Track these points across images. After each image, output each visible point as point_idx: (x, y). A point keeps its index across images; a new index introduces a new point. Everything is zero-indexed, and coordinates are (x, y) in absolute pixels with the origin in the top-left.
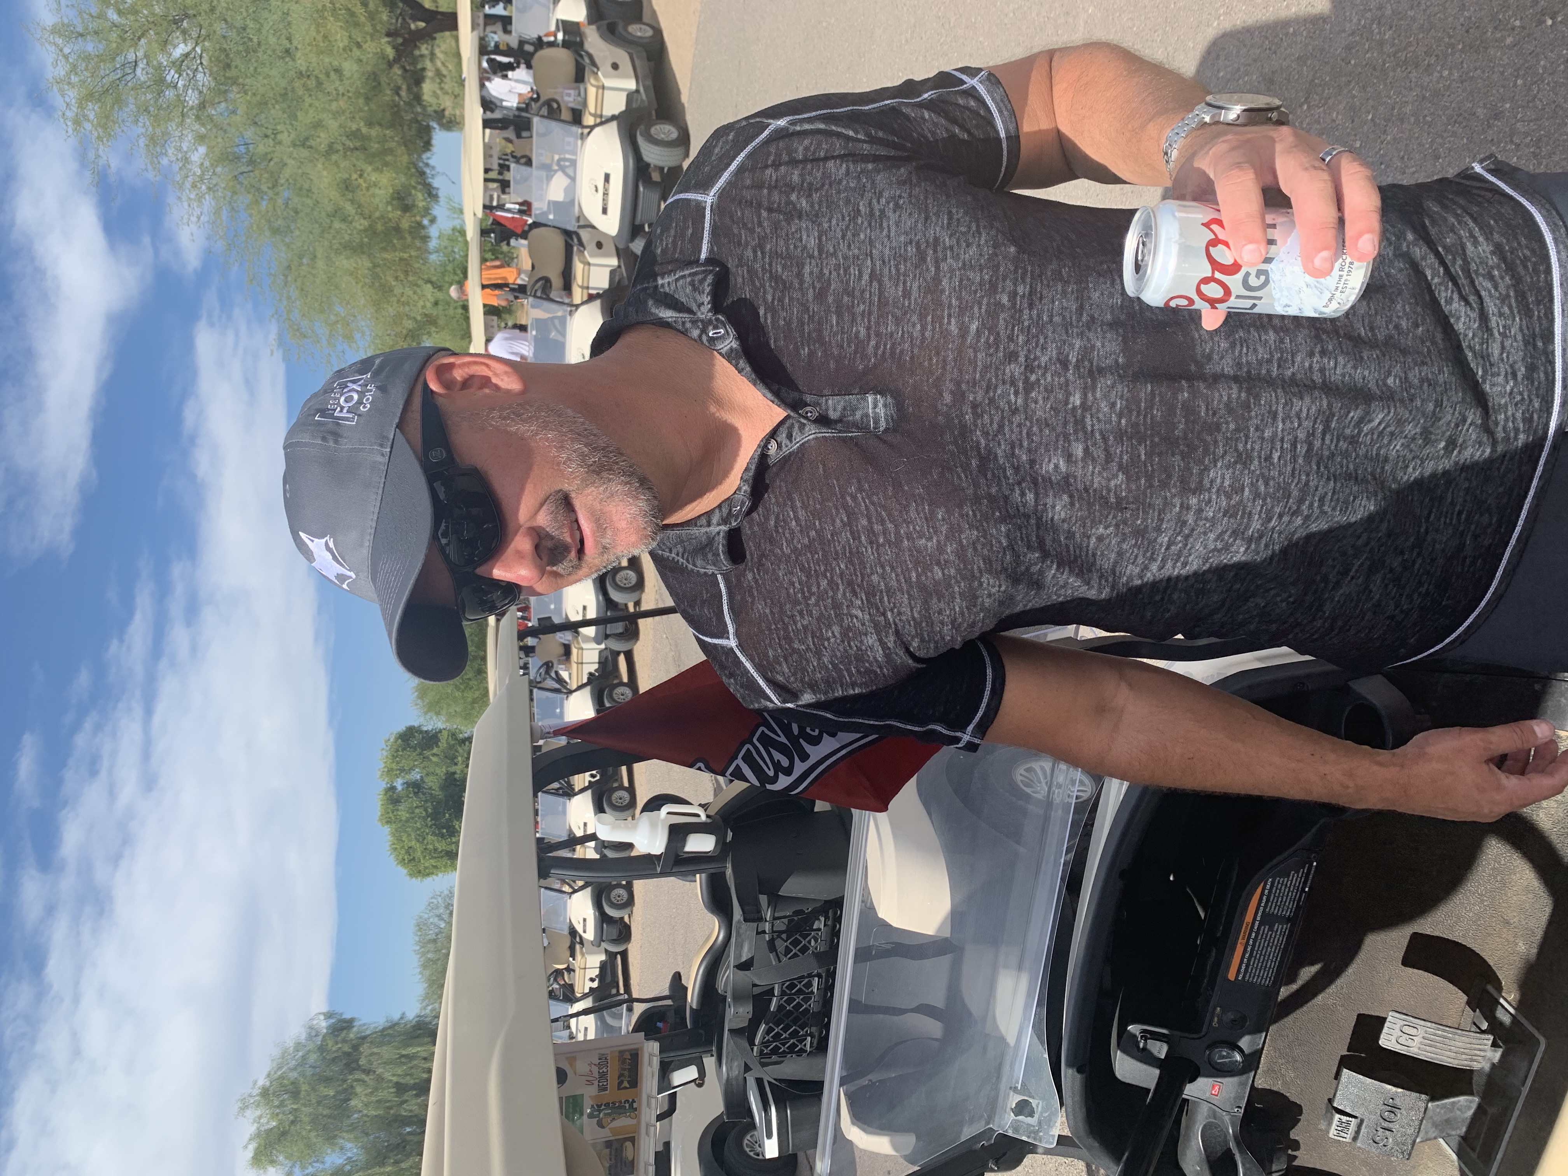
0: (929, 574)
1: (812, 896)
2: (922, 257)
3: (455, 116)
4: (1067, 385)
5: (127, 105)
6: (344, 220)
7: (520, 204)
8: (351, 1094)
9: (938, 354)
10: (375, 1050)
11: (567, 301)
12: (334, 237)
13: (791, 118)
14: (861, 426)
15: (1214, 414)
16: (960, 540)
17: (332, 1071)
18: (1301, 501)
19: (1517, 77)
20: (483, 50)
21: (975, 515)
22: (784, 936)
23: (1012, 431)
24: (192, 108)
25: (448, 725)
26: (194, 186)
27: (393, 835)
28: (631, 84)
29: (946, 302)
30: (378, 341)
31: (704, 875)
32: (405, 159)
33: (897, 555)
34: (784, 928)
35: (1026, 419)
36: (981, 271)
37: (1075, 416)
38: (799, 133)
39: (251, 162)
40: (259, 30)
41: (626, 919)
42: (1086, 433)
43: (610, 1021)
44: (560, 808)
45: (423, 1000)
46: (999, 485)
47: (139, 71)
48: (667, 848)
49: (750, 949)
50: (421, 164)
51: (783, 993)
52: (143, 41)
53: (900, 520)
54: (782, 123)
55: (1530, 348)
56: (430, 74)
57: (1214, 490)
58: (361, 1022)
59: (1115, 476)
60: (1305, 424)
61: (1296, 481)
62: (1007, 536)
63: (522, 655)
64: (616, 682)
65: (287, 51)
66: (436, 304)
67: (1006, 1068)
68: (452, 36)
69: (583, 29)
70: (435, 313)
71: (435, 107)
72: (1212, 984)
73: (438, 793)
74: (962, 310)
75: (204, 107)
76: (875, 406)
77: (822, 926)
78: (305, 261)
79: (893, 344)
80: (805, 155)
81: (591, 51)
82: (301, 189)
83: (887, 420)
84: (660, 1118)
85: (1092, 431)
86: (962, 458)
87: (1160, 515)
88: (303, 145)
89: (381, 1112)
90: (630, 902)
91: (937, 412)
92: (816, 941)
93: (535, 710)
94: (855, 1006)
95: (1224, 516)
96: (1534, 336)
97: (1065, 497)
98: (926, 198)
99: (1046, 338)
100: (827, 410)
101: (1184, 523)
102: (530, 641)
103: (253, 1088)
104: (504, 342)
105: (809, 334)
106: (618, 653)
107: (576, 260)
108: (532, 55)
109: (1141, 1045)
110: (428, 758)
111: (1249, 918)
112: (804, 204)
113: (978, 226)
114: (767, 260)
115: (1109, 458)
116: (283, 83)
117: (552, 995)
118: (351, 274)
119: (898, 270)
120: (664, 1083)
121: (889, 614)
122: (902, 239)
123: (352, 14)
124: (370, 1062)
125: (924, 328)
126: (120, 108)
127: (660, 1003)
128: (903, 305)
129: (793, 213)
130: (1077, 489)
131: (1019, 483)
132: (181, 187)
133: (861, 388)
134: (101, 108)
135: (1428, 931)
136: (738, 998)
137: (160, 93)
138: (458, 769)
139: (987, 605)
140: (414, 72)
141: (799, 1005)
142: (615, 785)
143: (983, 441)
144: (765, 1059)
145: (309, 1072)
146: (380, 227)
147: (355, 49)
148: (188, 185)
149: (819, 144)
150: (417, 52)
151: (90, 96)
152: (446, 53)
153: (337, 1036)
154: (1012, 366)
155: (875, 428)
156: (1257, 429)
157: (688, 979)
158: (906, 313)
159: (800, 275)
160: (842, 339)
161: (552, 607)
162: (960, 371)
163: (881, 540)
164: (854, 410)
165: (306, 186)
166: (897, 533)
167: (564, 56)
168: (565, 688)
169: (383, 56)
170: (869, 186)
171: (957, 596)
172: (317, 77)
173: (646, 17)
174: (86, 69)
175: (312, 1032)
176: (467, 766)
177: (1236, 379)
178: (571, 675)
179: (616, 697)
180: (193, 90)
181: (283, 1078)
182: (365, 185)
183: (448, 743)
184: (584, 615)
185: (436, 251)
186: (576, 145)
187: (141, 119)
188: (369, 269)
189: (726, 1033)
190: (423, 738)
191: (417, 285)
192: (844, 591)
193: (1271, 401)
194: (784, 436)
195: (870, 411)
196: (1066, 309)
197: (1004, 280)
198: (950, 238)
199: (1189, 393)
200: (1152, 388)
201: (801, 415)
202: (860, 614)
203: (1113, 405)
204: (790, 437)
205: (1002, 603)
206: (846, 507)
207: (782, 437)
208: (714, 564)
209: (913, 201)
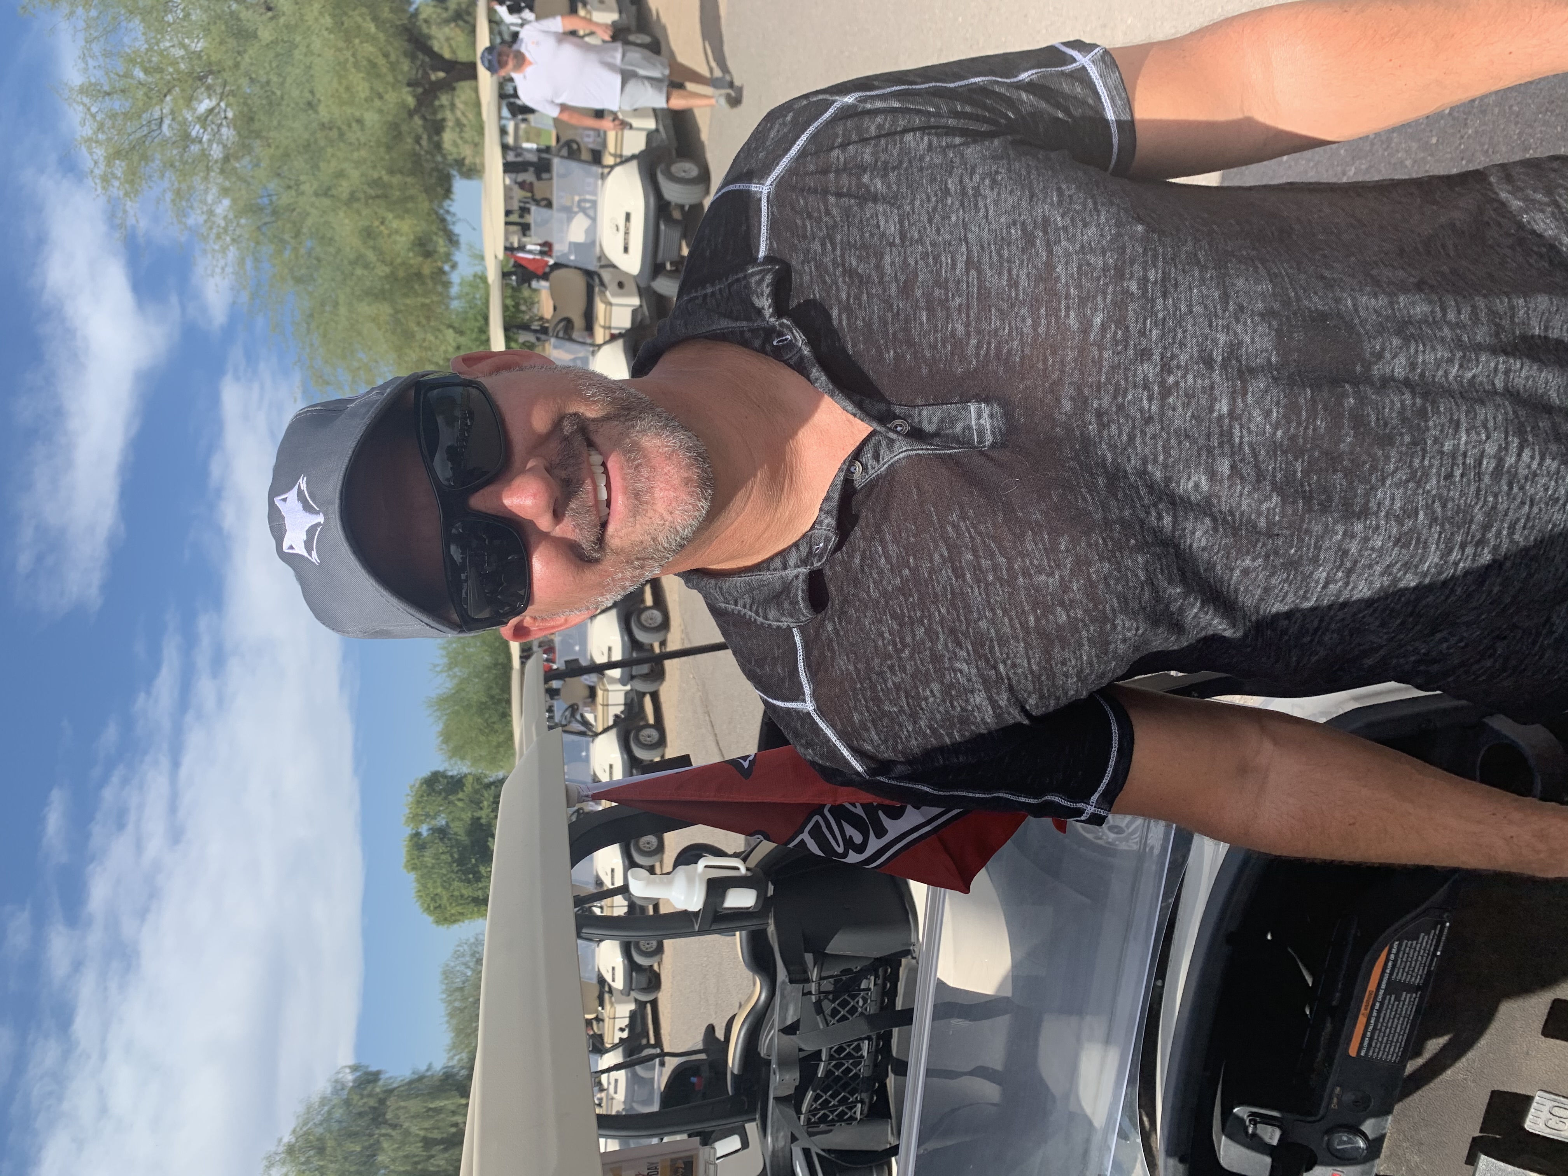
0: (1051, 617)
1: (861, 954)
2: (1029, 240)
3: (475, 164)
4: (1212, 388)
5: (153, 160)
6: (366, 266)
7: (541, 245)
8: (378, 1149)
9: (1054, 353)
10: (402, 1104)
11: (589, 341)
12: (356, 284)
13: (861, 94)
14: (963, 441)
15: (1386, 424)
16: (1089, 574)
17: (359, 1125)
18: (1486, 527)
21: (1105, 544)
22: (831, 997)
23: (1145, 443)
24: (216, 162)
25: (473, 770)
26: (218, 237)
27: (418, 881)
28: (651, 125)
29: (1062, 291)
31: (744, 933)
32: (426, 205)
33: (1011, 595)
34: (831, 988)
35: (1162, 429)
36: (1104, 254)
37: (1221, 427)
38: (869, 112)
39: (275, 213)
40: (282, 84)
41: (656, 967)
42: (1232, 446)
43: (641, 1074)
45: (450, 1050)
46: (1133, 507)
47: (165, 127)
48: (705, 904)
49: (795, 1011)
50: (441, 211)
51: (831, 1058)
52: (168, 98)
53: (1014, 552)
54: (849, 99)
56: (450, 124)
57: (1382, 514)
58: (387, 1075)
59: (1268, 498)
61: (1481, 503)
62: (1146, 569)
63: (548, 698)
64: (642, 723)
65: (310, 104)
67: (1094, 1154)
68: (471, 87)
71: (455, 156)
72: (1329, 1059)
73: (464, 838)
74: (1083, 301)
75: (229, 160)
76: (979, 416)
77: (872, 986)
78: (328, 308)
79: (999, 343)
80: (878, 132)
82: (323, 238)
83: (993, 435)
85: (1241, 443)
86: (1087, 476)
87: (1317, 542)
88: (325, 195)
89: (409, 1168)
90: (660, 953)
91: (1054, 423)
92: (865, 1002)
95: (1395, 545)
97: (1207, 521)
98: (1029, 173)
99: (1184, 332)
100: (920, 422)
101: (1346, 553)
102: (555, 684)
103: (279, 1145)
105: (894, 334)
106: (644, 694)
107: (597, 300)
109: (1250, 1130)
110: (453, 803)
111: (1372, 986)
112: (879, 186)
113: (1095, 203)
114: (838, 252)
115: (1260, 476)
116: (306, 136)
118: (373, 320)
119: (1000, 256)
121: (1001, 667)
122: (1003, 220)
123: (373, 65)
124: (397, 1116)
125: (1036, 325)
126: (147, 164)
127: (694, 1057)
128: (1009, 296)
129: (869, 197)
130: (1220, 511)
131: (1155, 505)
132: (206, 239)
133: (961, 396)
134: (128, 165)
136: (783, 1064)
137: (185, 148)
139: (1120, 652)
140: (434, 122)
141: (848, 1070)
143: (1109, 456)
144: (812, 1128)
145: (335, 1126)
146: (401, 273)
147: (376, 100)
148: (212, 236)
150: (437, 103)
151: (118, 154)
152: (466, 103)
153: (363, 1090)
154: (1145, 366)
155: (979, 442)
156: (1436, 441)
158: (1013, 306)
159: (879, 267)
160: (936, 339)
161: (577, 648)
162: (1082, 373)
163: (991, 578)
164: (953, 422)
165: (329, 235)
166: (1010, 568)
168: (591, 730)
169: (403, 105)
170: (957, 161)
171: (1086, 643)
172: (339, 129)
174: (113, 127)
175: (338, 1086)
177: (1407, 383)
178: (594, 717)
179: (642, 739)
180: (218, 144)
181: (309, 1134)
182: (386, 232)
183: (473, 788)
184: (609, 656)
185: (458, 297)
186: (596, 185)
187: (167, 174)
188: (390, 315)
189: (771, 1101)
190: (448, 783)
191: (439, 330)
192: (945, 641)
193: (1451, 408)
194: (870, 455)
195: (973, 423)
196: (1207, 297)
197: (1132, 265)
198: (1062, 217)
199: (1355, 399)
200: (1312, 393)
201: (890, 429)
202: (965, 667)
203: (1268, 414)
204: (876, 457)
205: (1136, 648)
206: (946, 539)
207: (868, 457)
208: (791, 616)
209: (1013, 176)
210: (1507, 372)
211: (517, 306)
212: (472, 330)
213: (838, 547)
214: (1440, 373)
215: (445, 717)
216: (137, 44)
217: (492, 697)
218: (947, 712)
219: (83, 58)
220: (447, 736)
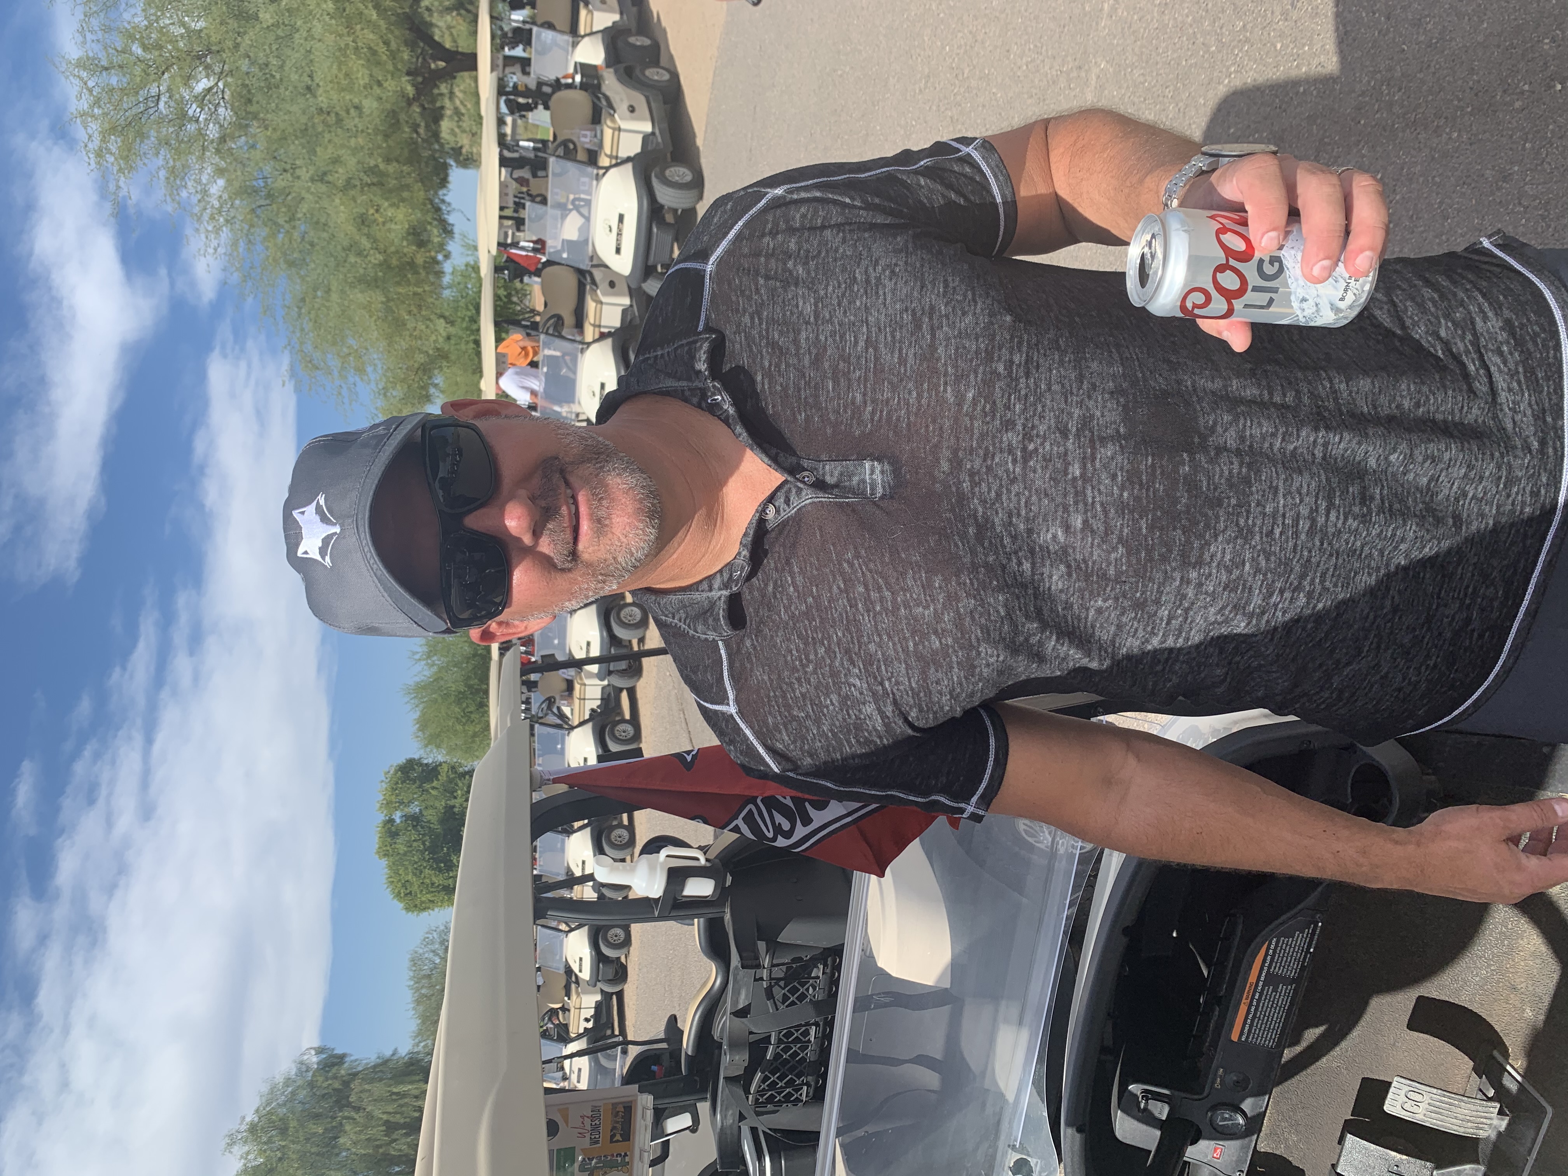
0: (926, 643)
1: (811, 944)
2: (917, 324)
3: (472, 153)
4: (1066, 454)
5: (148, 137)
6: (359, 254)
7: (534, 242)
8: (341, 1131)
9: (934, 421)
10: (367, 1087)
11: (578, 338)
12: (349, 271)
13: (789, 186)
14: (858, 492)
15: (1215, 489)
16: (958, 608)
17: (322, 1107)
18: (1303, 577)
19: (1526, 141)
20: (501, 90)
21: (972, 584)
22: (782, 983)
23: (1010, 499)
24: (212, 141)
25: (448, 759)
26: (212, 218)
27: (390, 867)
28: (647, 127)
29: (942, 369)
30: (389, 374)
31: (702, 920)
32: (421, 195)
33: (894, 623)
34: (782, 975)
35: (1025, 488)
36: (977, 339)
37: (1075, 487)
38: (796, 201)
39: (269, 196)
40: (281, 67)
41: (623, 960)
42: (1086, 504)
43: (604, 1062)
44: (559, 845)
45: (416, 1037)
46: (996, 553)
47: (161, 105)
48: (666, 891)
49: (747, 995)
50: (437, 201)
51: (780, 1041)
52: (166, 75)
53: (897, 587)
54: (779, 191)
55: (1540, 423)
56: (448, 112)
57: (1214, 565)
58: (352, 1058)
59: (1115, 549)
60: (1307, 500)
61: (1298, 557)
62: (1005, 606)
63: (525, 689)
64: (618, 718)
65: (308, 88)
66: (449, 338)
67: (1005, 1125)
68: (470, 77)
69: (600, 72)
70: (446, 348)
71: (453, 145)
72: (1215, 1044)
73: (436, 826)
74: (958, 379)
75: (224, 140)
76: (872, 472)
77: (820, 975)
78: (319, 293)
79: (889, 413)
80: (802, 223)
81: (608, 93)
82: (317, 223)
83: (884, 487)
84: (653, 1163)
85: (1093, 502)
86: (959, 525)
87: (1159, 588)
88: (322, 180)
89: (369, 1151)
90: (627, 942)
91: (934, 479)
92: (814, 989)
93: (536, 745)
94: (853, 1056)
95: (1224, 590)
96: (1544, 411)
97: (1062, 567)
98: (922, 266)
99: (1043, 407)
100: (824, 475)
101: (1184, 597)
102: (533, 677)
103: (241, 1123)
104: (516, 377)
105: (806, 398)
106: (621, 690)
107: (588, 298)
108: (549, 96)
109: (1142, 1105)
110: (427, 791)
111: (1252, 978)
112: (801, 271)
113: (974, 295)
114: (764, 326)
115: (1109, 530)
116: (304, 119)
117: (545, 1035)
118: (364, 308)
119: (893, 337)
120: (658, 1130)
121: (887, 684)
122: (898, 306)
123: (374, 53)
124: (360, 1099)
125: (920, 396)
126: (142, 142)
127: (655, 1046)
128: (899, 372)
129: (790, 281)
130: (1075, 560)
131: (1016, 553)
132: (199, 219)
133: (859, 454)
134: (123, 141)
135: (1434, 995)
136: (734, 1045)
137: (182, 126)
138: (457, 802)
139: (985, 675)
140: (433, 110)
141: (796, 1054)
142: (615, 823)
143: (980, 510)
144: (760, 1109)
145: (299, 1108)
146: (394, 262)
147: (375, 87)
148: (206, 217)
149: (816, 212)
150: (436, 91)
151: (113, 130)
152: (465, 92)
153: (328, 1072)
154: (1010, 434)
155: (872, 494)
156: (1258, 504)
157: (684, 1021)
158: (902, 380)
159: (796, 342)
160: (839, 405)
161: (556, 642)
162: (958, 439)
163: (878, 608)
164: (850, 477)
165: (323, 220)
166: (894, 601)
167: (581, 98)
168: (567, 723)
169: (403, 94)
170: (865, 253)
171: (955, 666)
172: (337, 114)
173: (663, 62)
174: (110, 102)
175: (303, 1067)
176: (467, 800)
177: (1238, 453)
178: (573, 711)
179: (617, 734)
180: (214, 124)
181: (272, 1114)
182: (381, 220)
183: (448, 776)
184: (588, 651)
185: (450, 287)
186: (591, 185)
187: (162, 152)
188: (382, 303)
189: (721, 1080)
190: (423, 771)
191: (429, 319)
192: (842, 659)
193: (1271, 477)
194: (782, 500)
195: (867, 477)
196: (1065, 377)
197: (1000, 349)
198: (946, 306)
199: (1190, 467)
200: (1153, 460)
201: (798, 480)
202: (858, 683)
203: (1114, 477)
204: (787, 502)
205: (1000, 673)
206: (842, 574)
207: (780, 501)
208: (715, 630)
209: (909, 269)
210: (1325, 445)
211: (509, 296)
212: (463, 319)
213: (749, 578)
214: (1266, 445)
215: (421, 706)
216: (136, 20)
217: (470, 687)
218: (844, 720)
219: (82, 32)
220: (423, 724)
